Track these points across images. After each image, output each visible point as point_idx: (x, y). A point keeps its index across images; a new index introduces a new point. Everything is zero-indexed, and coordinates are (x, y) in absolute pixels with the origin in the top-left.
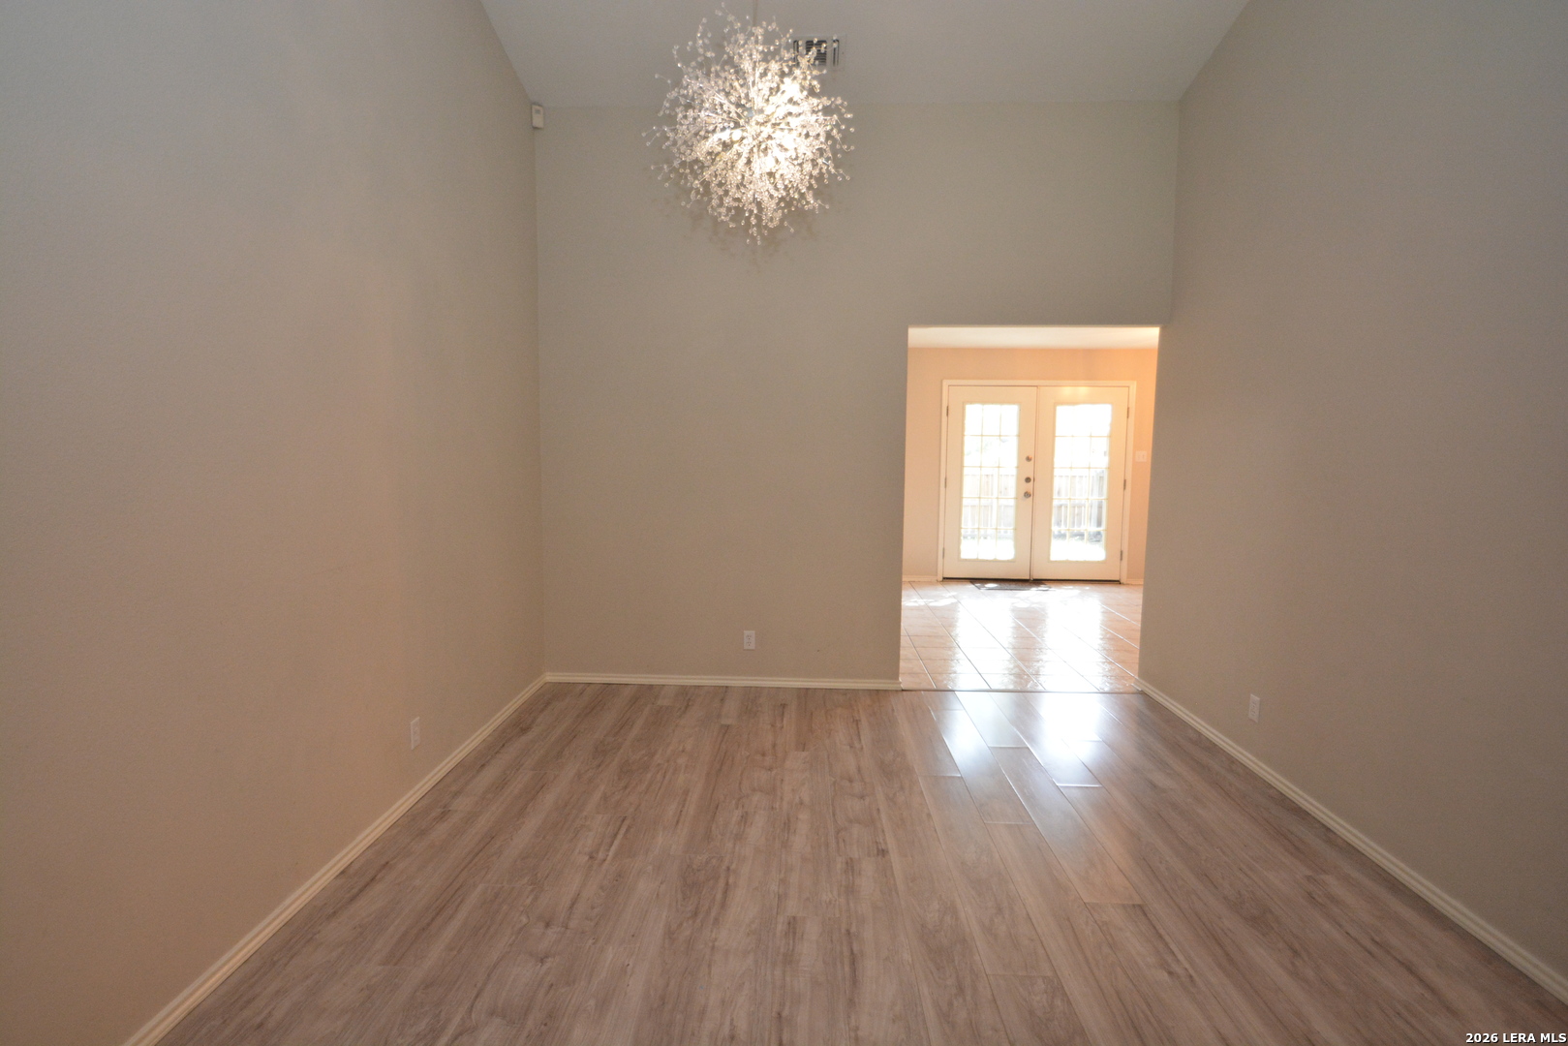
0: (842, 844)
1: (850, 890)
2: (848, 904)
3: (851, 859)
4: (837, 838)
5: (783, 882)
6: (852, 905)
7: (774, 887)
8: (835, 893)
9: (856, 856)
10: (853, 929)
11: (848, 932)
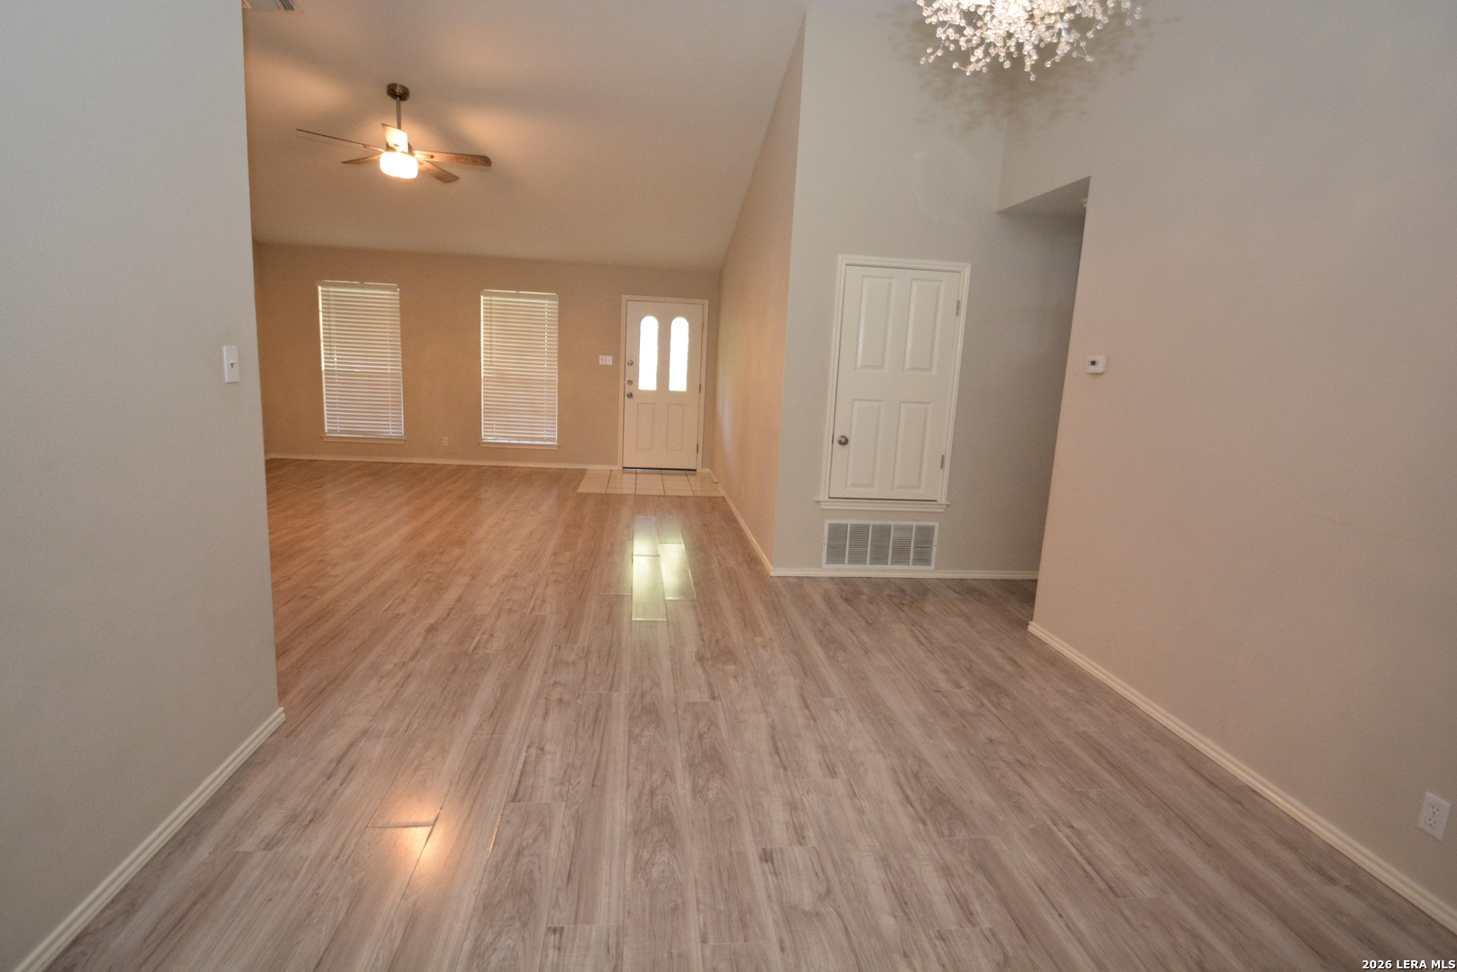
0: (818, 869)
1: (792, 806)
2: (791, 792)
3: (801, 844)
4: (828, 880)
5: (861, 812)
6: (787, 791)
7: (866, 805)
8: (805, 801)
9: (797, 848)
10: (781, 771)
11: (785, 769)
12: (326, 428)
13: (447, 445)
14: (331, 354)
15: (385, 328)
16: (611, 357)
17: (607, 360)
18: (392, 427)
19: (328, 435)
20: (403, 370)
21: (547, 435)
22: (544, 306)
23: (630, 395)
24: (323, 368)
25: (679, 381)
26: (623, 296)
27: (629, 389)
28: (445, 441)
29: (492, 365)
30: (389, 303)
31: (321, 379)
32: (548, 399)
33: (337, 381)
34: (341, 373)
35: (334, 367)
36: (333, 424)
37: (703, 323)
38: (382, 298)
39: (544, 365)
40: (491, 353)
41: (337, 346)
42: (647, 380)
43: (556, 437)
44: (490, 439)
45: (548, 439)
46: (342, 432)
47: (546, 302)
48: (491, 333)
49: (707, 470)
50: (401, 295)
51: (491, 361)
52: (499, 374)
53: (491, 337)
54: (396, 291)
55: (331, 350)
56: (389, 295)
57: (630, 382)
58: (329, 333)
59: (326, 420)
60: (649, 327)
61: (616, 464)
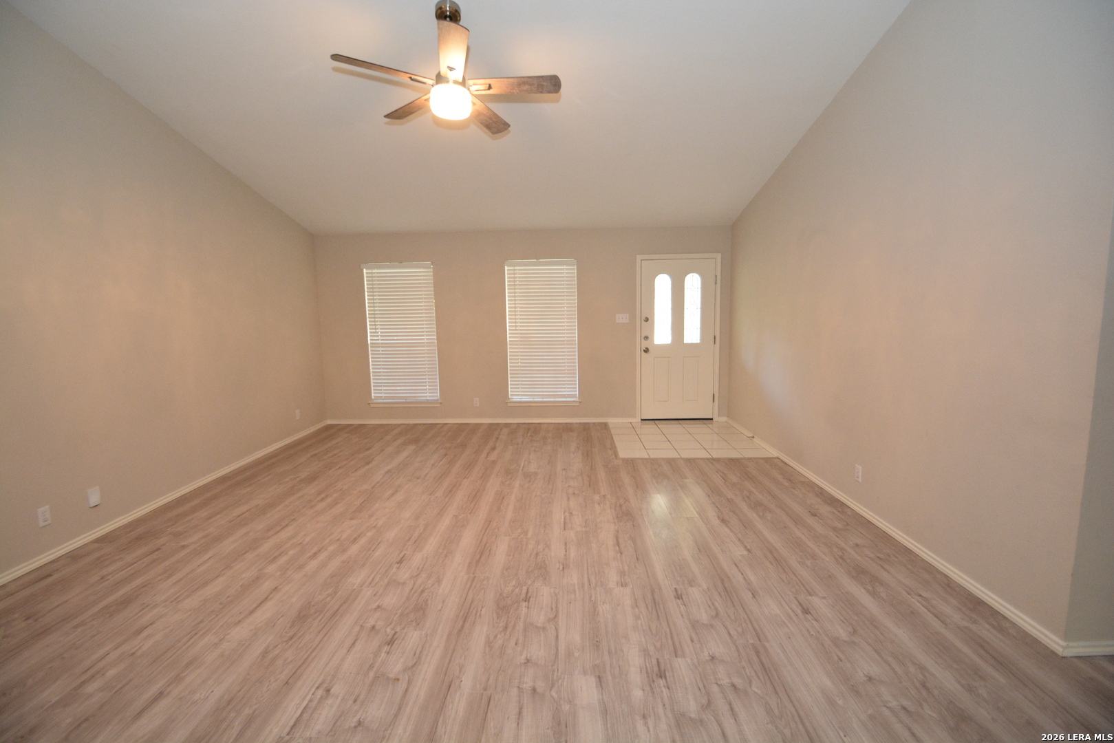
12: (373, 395)
13: (478, 405)
14: (375, 329)
15: (421, 302)
16: (628, 315)
17: (622, 318)
18: (429, 391)
19: (375, 401)
20: (438, 339)
21: (569, 391)
22: (563, 272)
23: (646, 351)
24: (369, 342)
25: (692, 334)
26: (638, 256)
27: (645, 344)
28: (477, 402)
29: (516, 330)
30: (424, 279)
31: (368, 351)
32: (570, 357)
33: (381, 352)
34: (384, 345)
35: (378, 340)
36: (380, 391)
37: (716, 276)
38: (418, 276)
39: (566, 327)
40: (516, 319)
41: (380, 321)
42: (662, 334)
43: (577, 393)
44: (516, 399)
45: (569, 396)
46: (387, 398)
47: (565, 267)
48: (515, 300)
49: (724, 419)
50: (434, 272)
51: (516, 326)
52: (523, 337)
53: (515, 304)
54: (430, 268)
55: (375, 325)
56: (424, 272)
57: (646, 338)
58: (374, 310)
59: (372, 388)
60: (663, 284)
61: (635, 417)
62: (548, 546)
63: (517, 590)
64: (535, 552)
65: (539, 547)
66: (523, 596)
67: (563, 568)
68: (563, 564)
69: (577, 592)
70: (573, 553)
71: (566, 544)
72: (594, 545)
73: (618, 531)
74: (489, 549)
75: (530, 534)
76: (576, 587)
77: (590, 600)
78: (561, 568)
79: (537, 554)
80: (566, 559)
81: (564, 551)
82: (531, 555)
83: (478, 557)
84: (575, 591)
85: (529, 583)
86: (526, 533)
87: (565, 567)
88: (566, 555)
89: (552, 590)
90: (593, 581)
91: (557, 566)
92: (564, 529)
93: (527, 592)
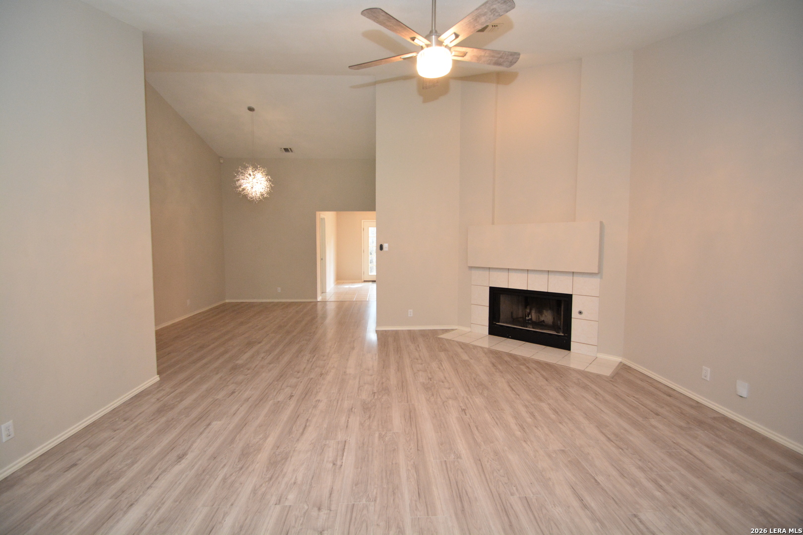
62: (361, 424)
63: (380, 397)
64: (371, 419)
65: (368, 423)
66: (376, 395)
67: (352, 409)
68: (352, 411)
69: (346, 396)
70: (343, 419)
71: (347, 427)
72: (325, 426)
73: (298, 440)
74: (407, 421)
75: (377, 435)
76: (346, 399)
77: (340, 394)
78: (353, 409)
79: (370, 417)
80: (349, 415)
81: (350, 420)
82: (374, 417)
83: (412, 414)
84: (347, 397)
85: (373, 400)
86: (381, 437)
87: (351, 410)
88: (349, 418)
89: (360, 397)
90: (335, 403)
91: (356, 410)
92: (345, 441)
93: (374, 396)
